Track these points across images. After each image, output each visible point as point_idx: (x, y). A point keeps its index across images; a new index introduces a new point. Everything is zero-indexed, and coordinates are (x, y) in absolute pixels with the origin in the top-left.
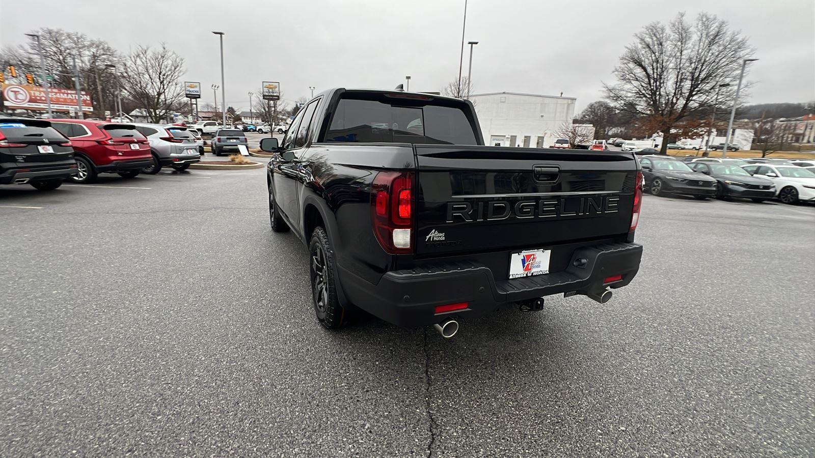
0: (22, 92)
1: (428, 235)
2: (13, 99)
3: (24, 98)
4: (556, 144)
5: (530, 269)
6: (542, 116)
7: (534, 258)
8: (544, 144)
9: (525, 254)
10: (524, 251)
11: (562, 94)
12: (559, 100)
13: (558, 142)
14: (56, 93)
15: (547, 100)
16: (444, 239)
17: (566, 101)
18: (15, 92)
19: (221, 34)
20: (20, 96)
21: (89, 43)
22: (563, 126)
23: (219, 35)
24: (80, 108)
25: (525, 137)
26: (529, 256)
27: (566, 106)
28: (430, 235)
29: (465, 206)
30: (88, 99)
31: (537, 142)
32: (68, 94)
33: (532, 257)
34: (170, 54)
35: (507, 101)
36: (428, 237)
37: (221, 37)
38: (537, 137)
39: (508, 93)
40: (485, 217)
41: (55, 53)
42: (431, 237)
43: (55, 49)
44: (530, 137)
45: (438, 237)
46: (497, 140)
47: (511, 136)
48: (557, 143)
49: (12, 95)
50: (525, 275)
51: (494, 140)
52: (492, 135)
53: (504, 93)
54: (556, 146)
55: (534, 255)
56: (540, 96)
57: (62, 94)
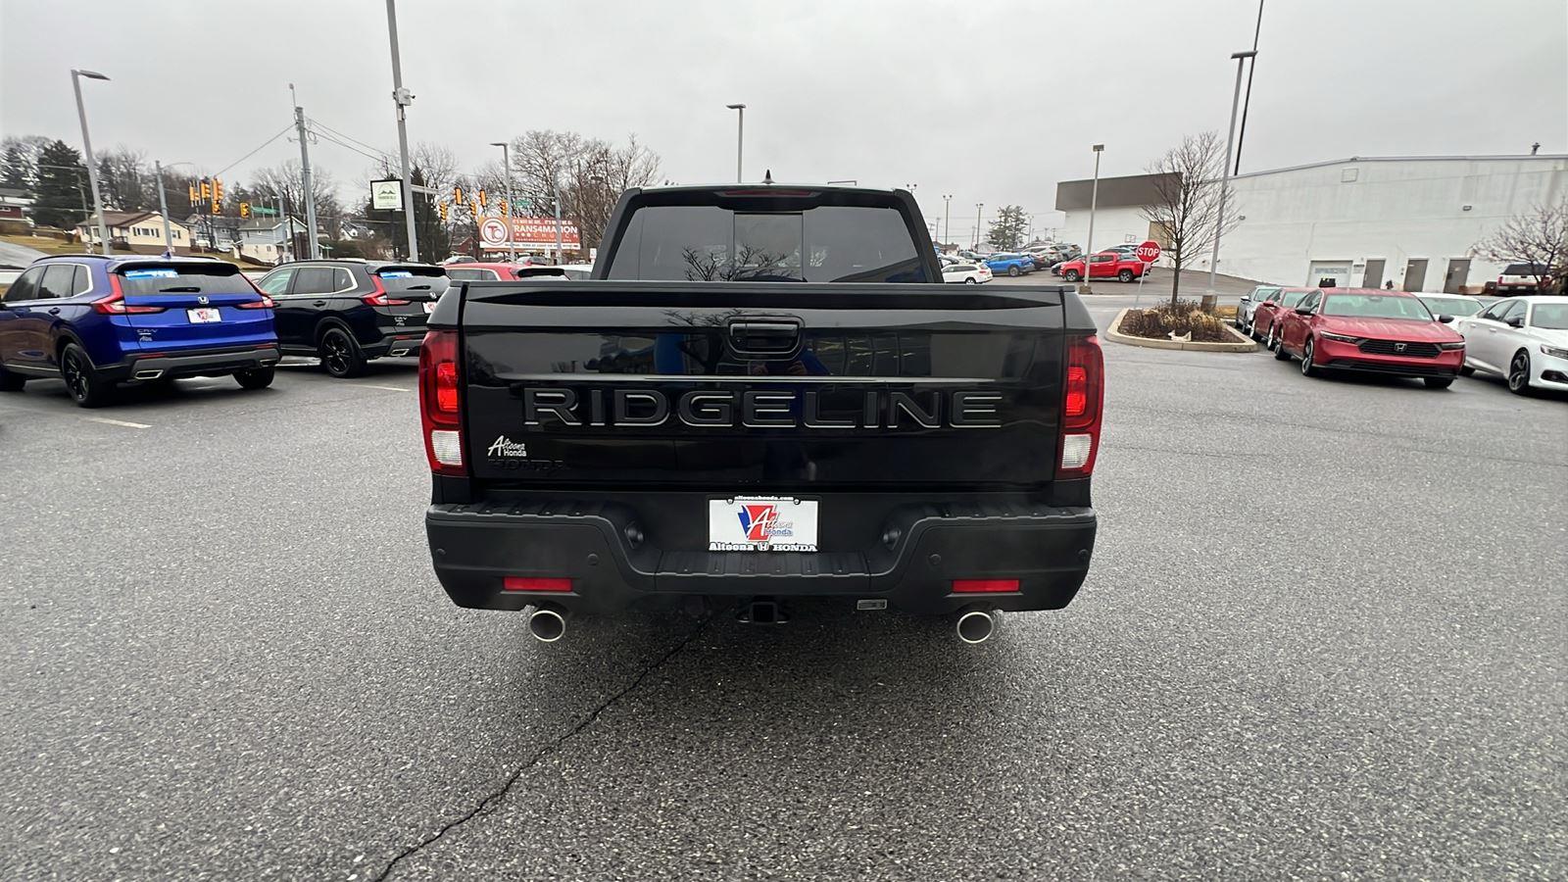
0: (500, 227)
1: (492, 445)
2: (490, 238)
3: (501, 235)
4: (1505, 276)
5: (765, 537)
6: (1467, 209)
7: (771, 515)
8: (1470, 277)
9: (745, 504)
10: (740, 497)
11: (1536, 148)
12: (1527, 166)
13: (1510, 271)
14: (538, 226)
15: (1483, 168)
16: (524, 454)
17: (1549, 166)
18: (492, 228)
19: (740, 107)
20: (498, 234)
21: (582, 146)
22: (1510, 231)
23: (738, 110)
24: (559, 246)
25: (1410, 262)
26: (757, 511)
27: (1547, 179)
28: (495, 446)
29: (562, 395)
30: (576, 231)
31: (1446, 271)
32: (551, 226)
33: (768, 510)
34: (640, 151)
35: (1360, 180)
36: (491, 449)
37: (741, 112)
38: (1448, 263)
39: (1366, 160)
40: (609, 418)
41: (541, 166)
42: (497, 449)
43: (541, 161)
44: (1426, 261)
45: (513, 450)
46: (1327, 271)
47: (1368, 261)
48: (1506, 273)
49: (488, 232)
50: (751, 548)
51: (1318, 271)
52: (1312, 261)
53: (1354, 160)
54: (1503, 282)
55: (771, 507)
56: (1464, 159)
57: (544, 227)
